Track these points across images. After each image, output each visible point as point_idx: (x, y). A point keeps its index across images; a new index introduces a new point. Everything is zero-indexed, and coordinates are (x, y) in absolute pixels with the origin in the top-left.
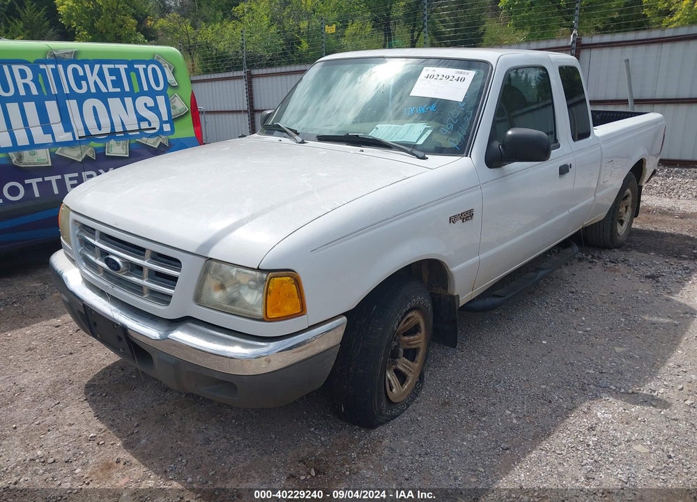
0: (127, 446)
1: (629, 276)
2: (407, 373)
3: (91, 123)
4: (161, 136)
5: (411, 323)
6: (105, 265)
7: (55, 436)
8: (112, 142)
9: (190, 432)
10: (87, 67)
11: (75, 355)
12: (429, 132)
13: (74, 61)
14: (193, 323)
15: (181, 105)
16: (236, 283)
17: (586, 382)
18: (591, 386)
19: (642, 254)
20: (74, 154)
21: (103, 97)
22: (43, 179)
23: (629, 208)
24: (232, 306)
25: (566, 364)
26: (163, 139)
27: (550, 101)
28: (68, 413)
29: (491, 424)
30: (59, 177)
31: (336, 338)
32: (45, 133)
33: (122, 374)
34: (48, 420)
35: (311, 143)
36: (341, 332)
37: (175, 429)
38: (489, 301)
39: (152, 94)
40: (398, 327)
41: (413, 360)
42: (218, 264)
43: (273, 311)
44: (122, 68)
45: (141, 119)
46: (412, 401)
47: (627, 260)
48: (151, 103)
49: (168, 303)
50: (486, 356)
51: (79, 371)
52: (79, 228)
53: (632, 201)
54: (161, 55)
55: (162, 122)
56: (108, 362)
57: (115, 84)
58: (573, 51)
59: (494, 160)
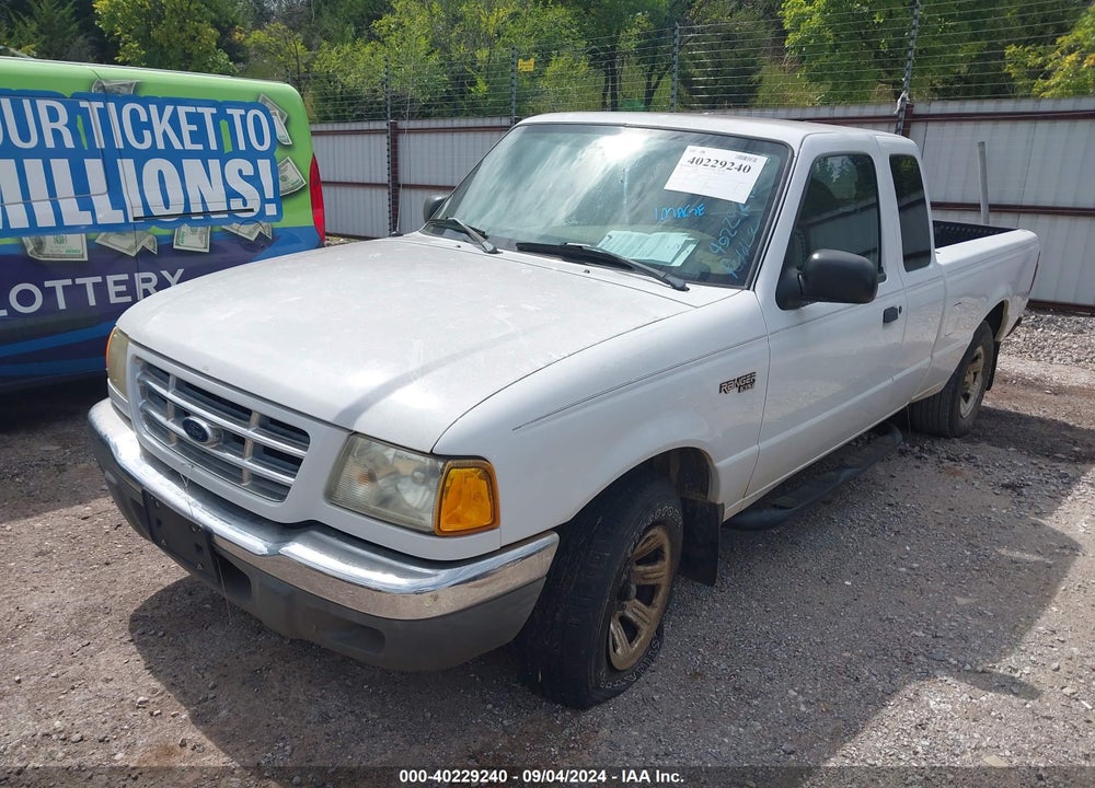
0: (198, 719)
1: (977, 483)
2: (639, 623)
3: (154, 198)
4: (261, 222)
5: (651, 545)
6: (182, 432)
7: (82, 697)
8: (185, 228)
9: (297, 701)
10: (153, 109)
11: (114, 566)
12: (691, 247)
13: (134, 98)
14: (320, 531)
15: (294, 176)
16: (391, 474)
17: (912, 650)
18: (920, 658)
19: (996, 449)
20: (124, 244)
21: (176, 157)
22: (74, 281)
23: (979, 376)
24: (384, 508)
25: (881, 619)
26: (264, 228)
27: (873, 200)
28: (103, 660)
29: (767, 711)
30: (98, 279)
31: (540, 566)
32: (82, 209)
33: (189, 601)
34: (73, 670)
35: (506, 254)
36: (548, 558)
37: (274, 695)
38: (767, 514)
39: (252, 155)
40: (633, 552)
41: (648, 603)
42: (366, 442)
43: (448, 521)
44: (208, 112)
45: (231, 194)
46: (645, 669)
47: (973, 458)
48: (248, 170)
49: (282, 498)
50: (759, 600)
51: (119, 593)
52: (142, 369)
53: (985, 365)
54: (269, 95)
55: (264, 201)
56: (168, 581)
57: (195, 137)
58: (900, 125)
59: (789, 296)
